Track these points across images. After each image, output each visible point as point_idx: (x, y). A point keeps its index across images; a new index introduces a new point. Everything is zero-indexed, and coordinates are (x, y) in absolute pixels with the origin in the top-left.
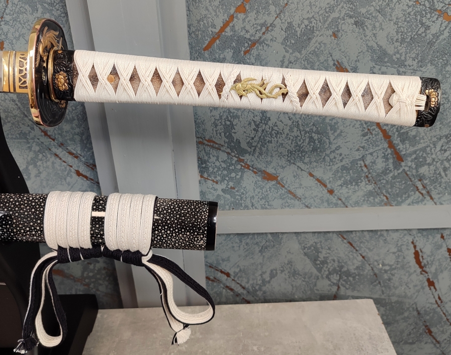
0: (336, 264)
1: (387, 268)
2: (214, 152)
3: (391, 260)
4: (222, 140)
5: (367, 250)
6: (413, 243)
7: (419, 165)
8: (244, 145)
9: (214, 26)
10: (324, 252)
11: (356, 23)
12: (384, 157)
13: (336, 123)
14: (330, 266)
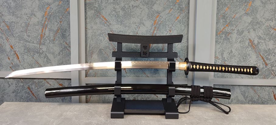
0: (250, 98)
1: (266, 100)
2: (218, 60)
3: (267, 97)
4: (220, 57)
5: (260, 94)
6: (273, 92)
7: (272, 67)
8: (226, 59)
9: (221, 29)
10: (247, 93)
11: (253, 30)
12: (262, 64)
13: (250, 54)
14: (249, 98)
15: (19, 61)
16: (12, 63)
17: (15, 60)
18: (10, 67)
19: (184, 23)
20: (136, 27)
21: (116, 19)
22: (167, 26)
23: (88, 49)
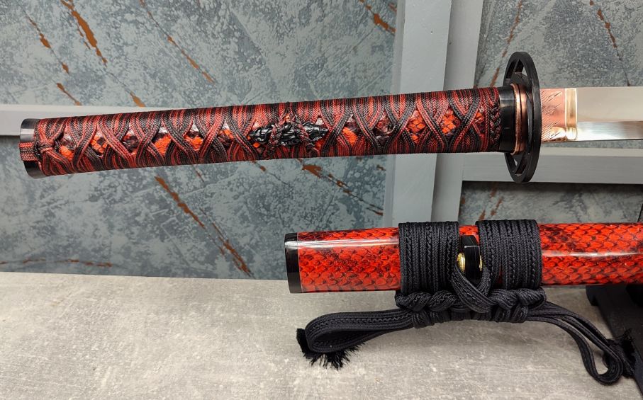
15: (99, 53)
16: (66, 68)
17: (79, 47)
18: (59, 85)
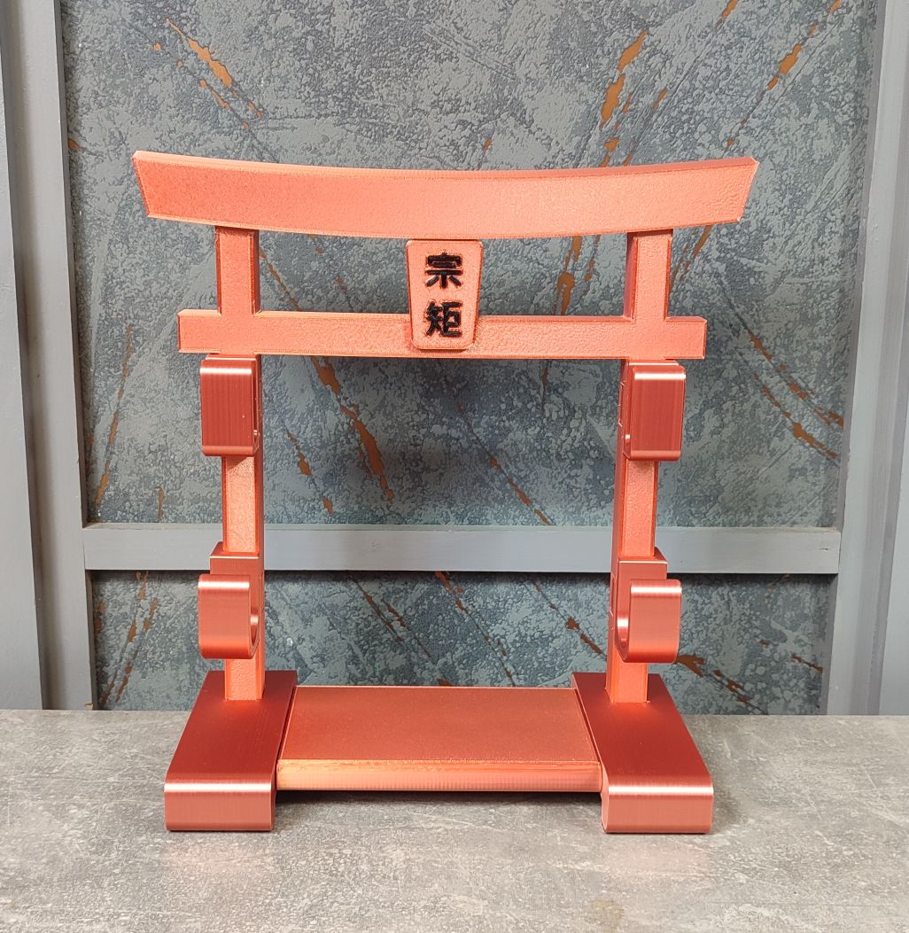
19: (837, 104)
20: (459, 135)
21: (304, 70)
22: (702, 128)
23: (96, 311)
